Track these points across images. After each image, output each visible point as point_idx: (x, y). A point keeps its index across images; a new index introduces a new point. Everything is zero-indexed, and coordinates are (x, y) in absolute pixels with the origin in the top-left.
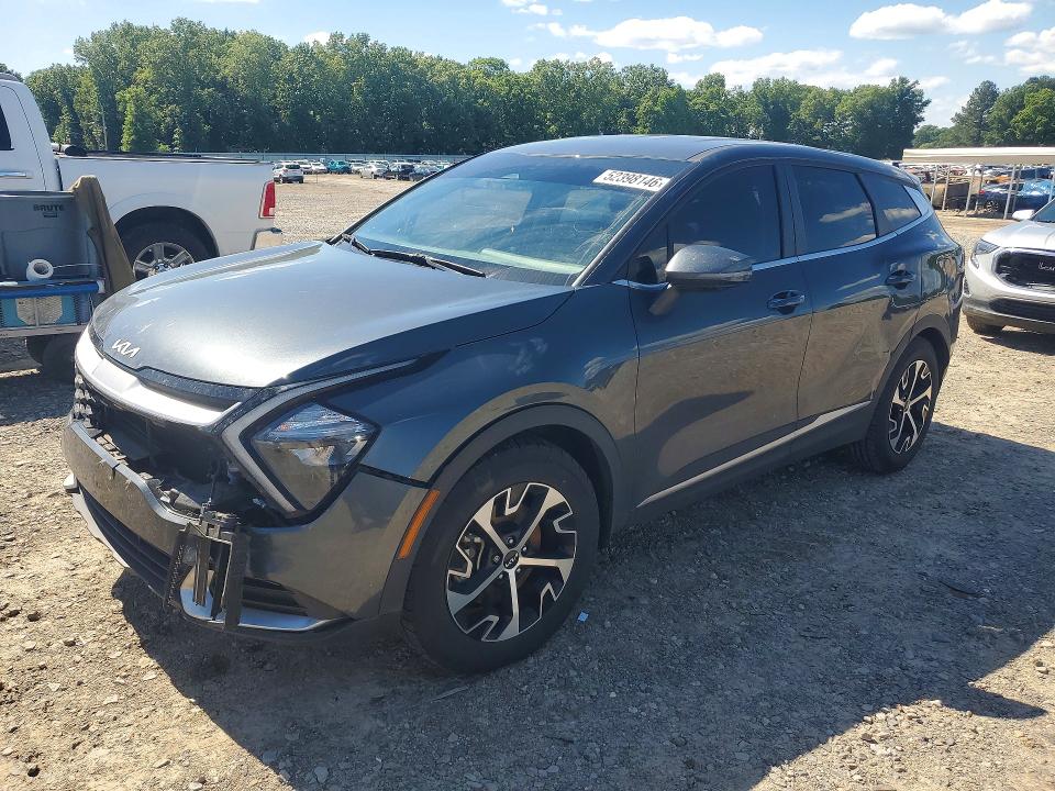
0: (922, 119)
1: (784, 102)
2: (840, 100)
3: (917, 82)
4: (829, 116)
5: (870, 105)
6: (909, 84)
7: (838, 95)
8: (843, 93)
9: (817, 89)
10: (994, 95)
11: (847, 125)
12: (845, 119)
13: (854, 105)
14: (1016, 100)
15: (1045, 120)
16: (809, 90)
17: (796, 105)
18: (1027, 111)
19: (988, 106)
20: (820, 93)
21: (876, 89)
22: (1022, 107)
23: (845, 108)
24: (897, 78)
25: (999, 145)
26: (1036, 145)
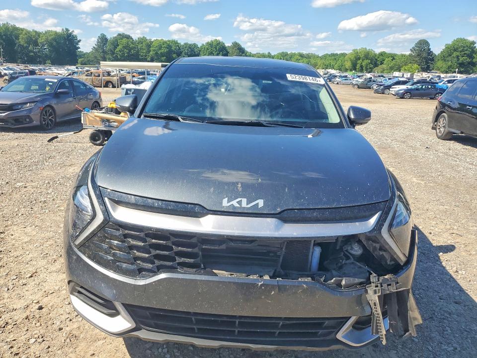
0: (79, 48)
1: (11, 35)
2: (39, 36)
3: (73, 31)
4: (36, 44)
5: (54, 39)
6: (70, 31)
7: (38, 34)
8: (40, 33)
9: (26, 30)
10: (106, 40)
11: (46, 49)
12: (43, 45)
13: (47, 39)
14: (115, 43)
15: (127, 51)
16: (22, 30)
17: (17, 37)
18: (120, 47)
19: (105, 44)
20: (29, 32)
21: (56, 33)
22: (118, 45)
23: (43, 40)
24: (64, 29)
25: (112, 61)
26: (126, 61)
